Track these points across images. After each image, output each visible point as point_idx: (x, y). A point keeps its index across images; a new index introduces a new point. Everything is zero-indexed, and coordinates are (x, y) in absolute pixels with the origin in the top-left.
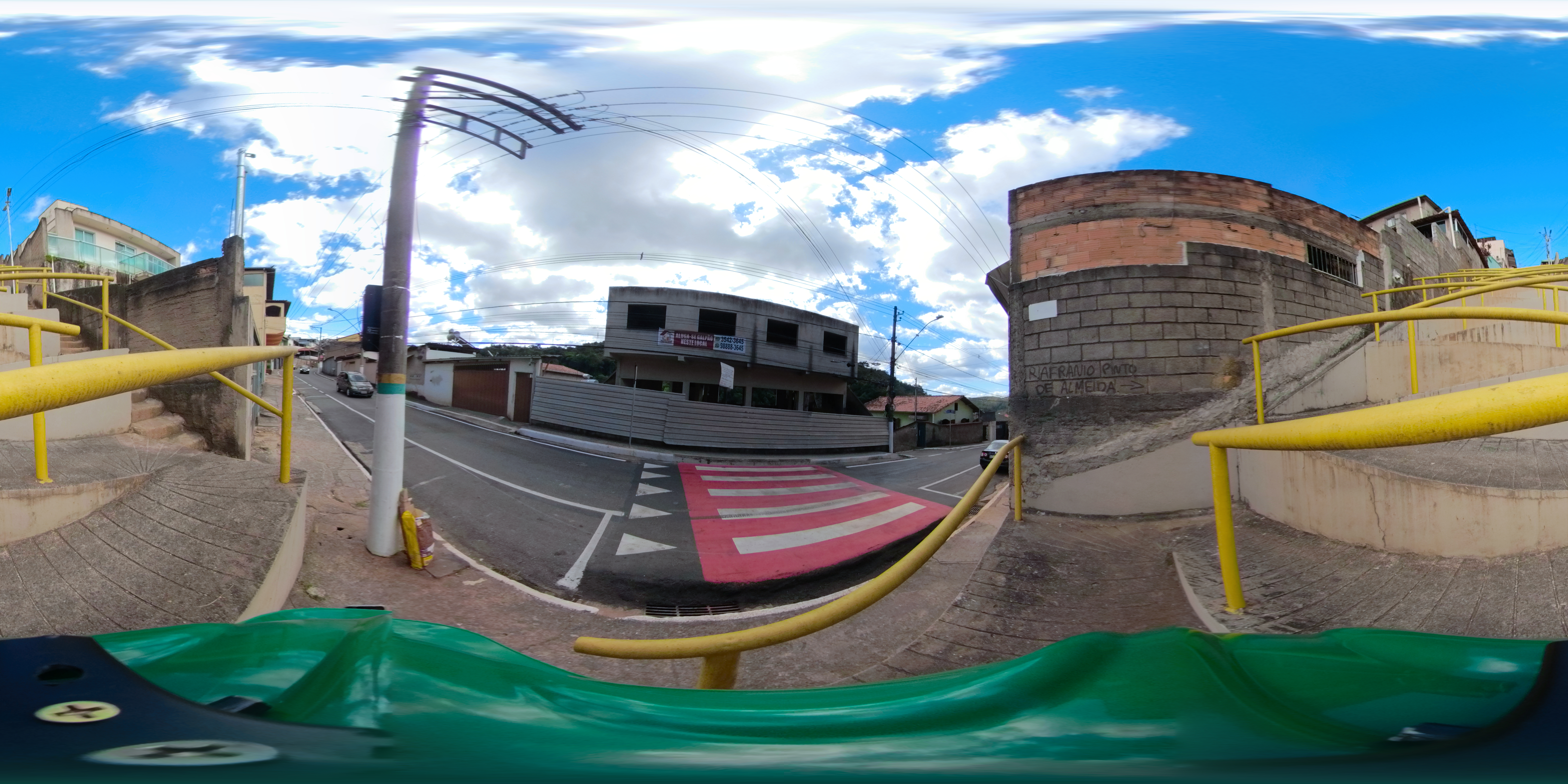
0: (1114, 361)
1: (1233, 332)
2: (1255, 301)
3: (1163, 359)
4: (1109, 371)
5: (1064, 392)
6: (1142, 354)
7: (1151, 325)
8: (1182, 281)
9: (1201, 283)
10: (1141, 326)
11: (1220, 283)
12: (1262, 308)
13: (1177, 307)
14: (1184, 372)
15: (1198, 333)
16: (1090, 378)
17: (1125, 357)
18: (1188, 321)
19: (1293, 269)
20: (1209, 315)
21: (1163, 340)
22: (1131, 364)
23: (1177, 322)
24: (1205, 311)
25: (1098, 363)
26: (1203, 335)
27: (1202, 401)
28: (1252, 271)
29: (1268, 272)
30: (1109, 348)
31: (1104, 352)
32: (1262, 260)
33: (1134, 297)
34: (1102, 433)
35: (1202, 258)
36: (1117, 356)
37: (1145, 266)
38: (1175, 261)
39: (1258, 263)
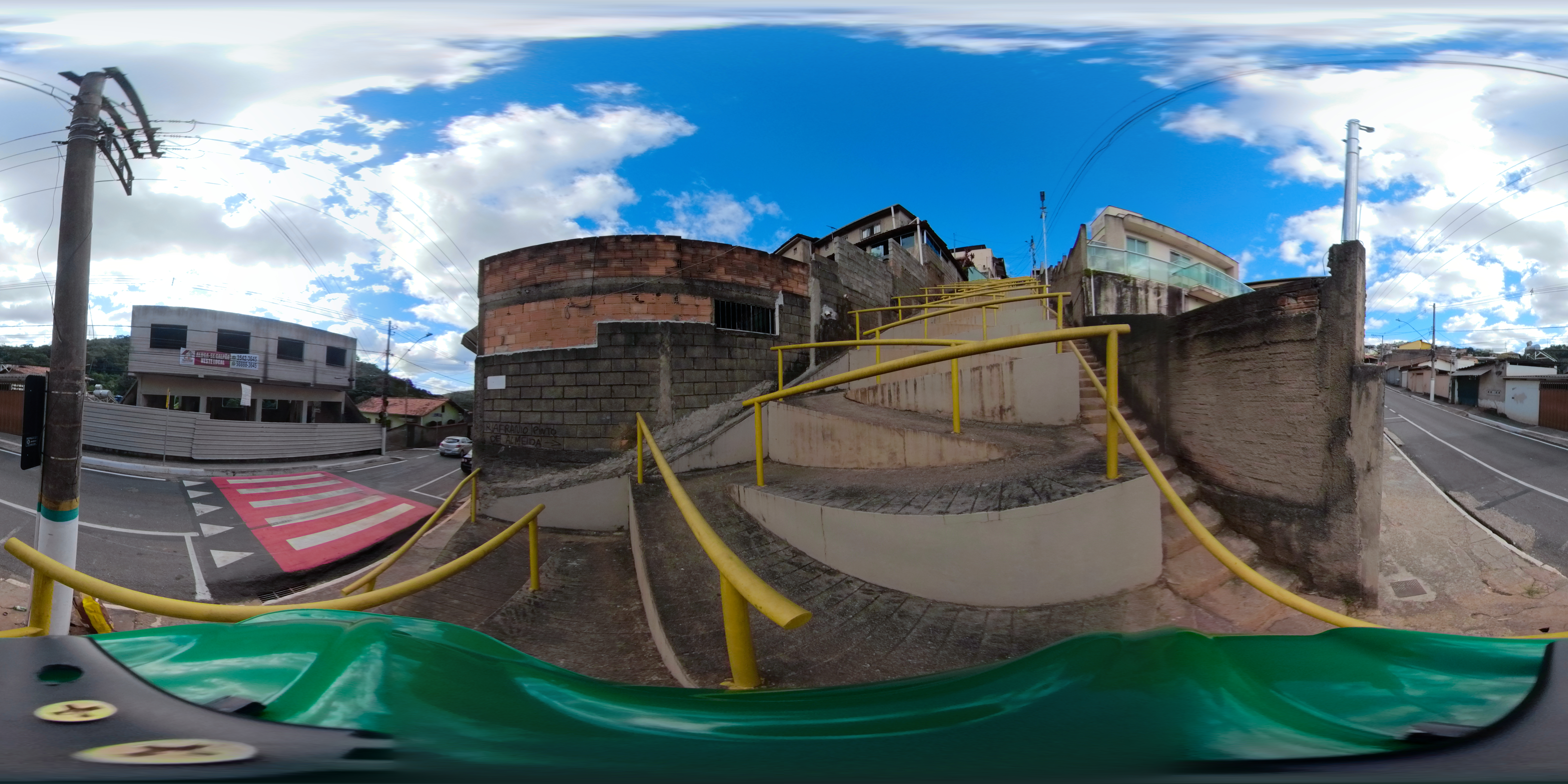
0: (541, 425)
1: (632, 405)
2: (653, 375)
3: (576, 426)
4: (538, 432)
5: (508, 442)
6: (560, 422)
7: (568, 400)
8: (592, 362)
9: (606, 364)
10: (560, 401)
11: (623, 361)
12: (659, 381)
13: (587, 386)
14: (590, 436)
15: (602, 406)
16: (525, 435)
17: (549, 422)
18: (595, 397)
19: (694, 335)
20: (612, 391)
21: (576, 412)
22: (553, 427)
23: (587, 398)
24: (609, 388)
25: (531, 425)
26: (606, 408)
28: (652, 345)
29: (668, 343)
30: (538, 416)
31: (534, 418)
32: (663, 332)
33: (557, 377)
34: (531, 472)
35: (610, 339)
36: (543, 422)
37: (566, 350)
38: (588, 344)
39: (658, 336)
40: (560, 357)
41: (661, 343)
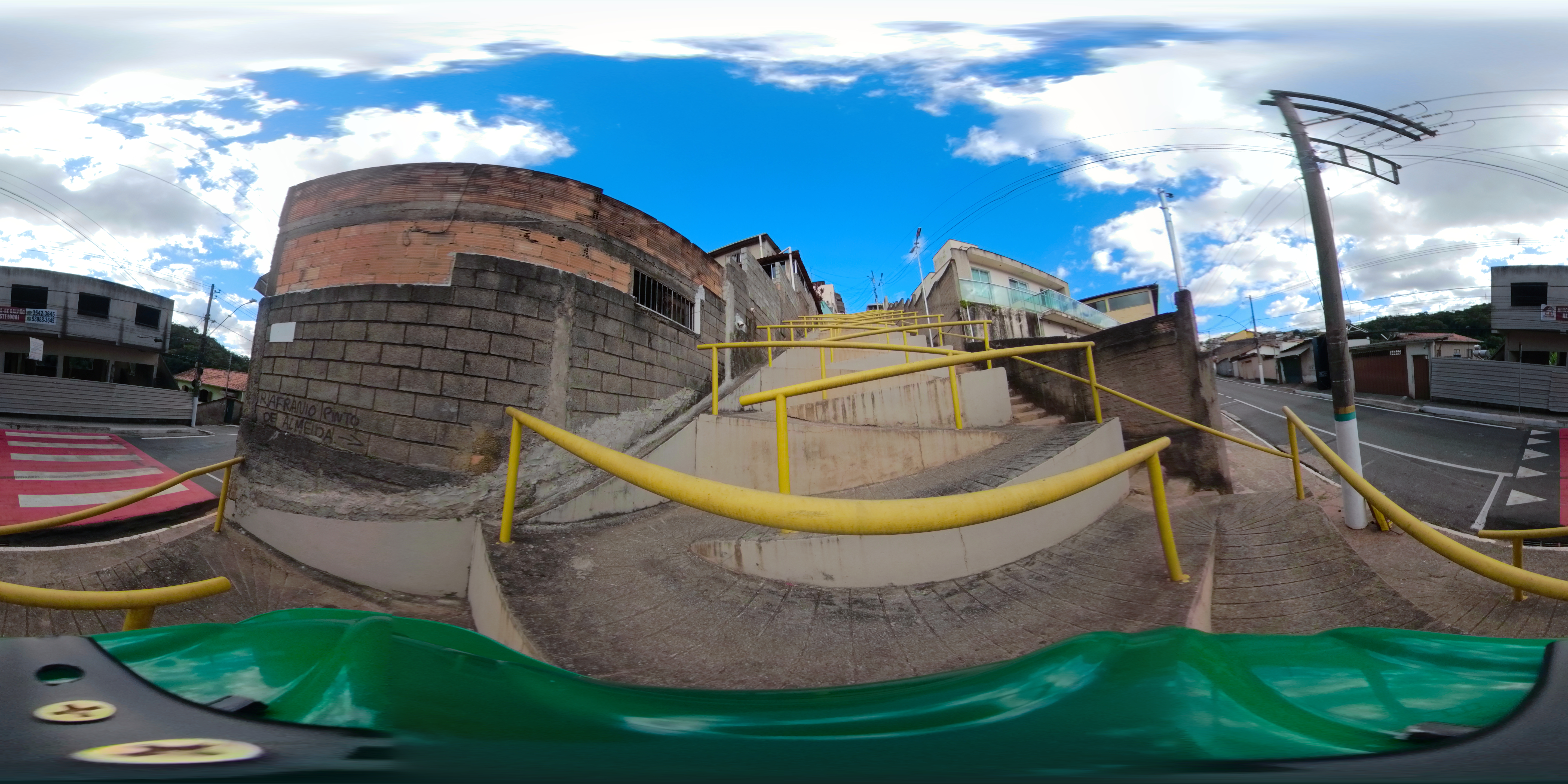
0: (337, 406)
2: (541, 346)
3: (393, 417)
4: (330, 418)
7: (387, 368)
8: (437, 310)
9: (462, 315)
12: (550, 357)
13: (423, 348)
14: (416, 439)
15: (445, 387)
16: (310, 419)
17: (348, 403)
18: (434, 368)
19: (608, 302)
20: (466, 362)
22: (354, 414)
23: (419, 369)
24: (462, 356)
25: (321, 403)
26: (451, 391)
27: (432, 483)
28: (545, 299)
29: (570, 302)
30: (334, 389)
31: (327, 392)
32: (564, 285)
33: (374, 327)
34: (309, 481)
35: (474, 279)
36: (341, 401)
37: (396, 285)
38: (436, 280)
39: (555, 290)
40: (384, 295)
41: (560, 300)
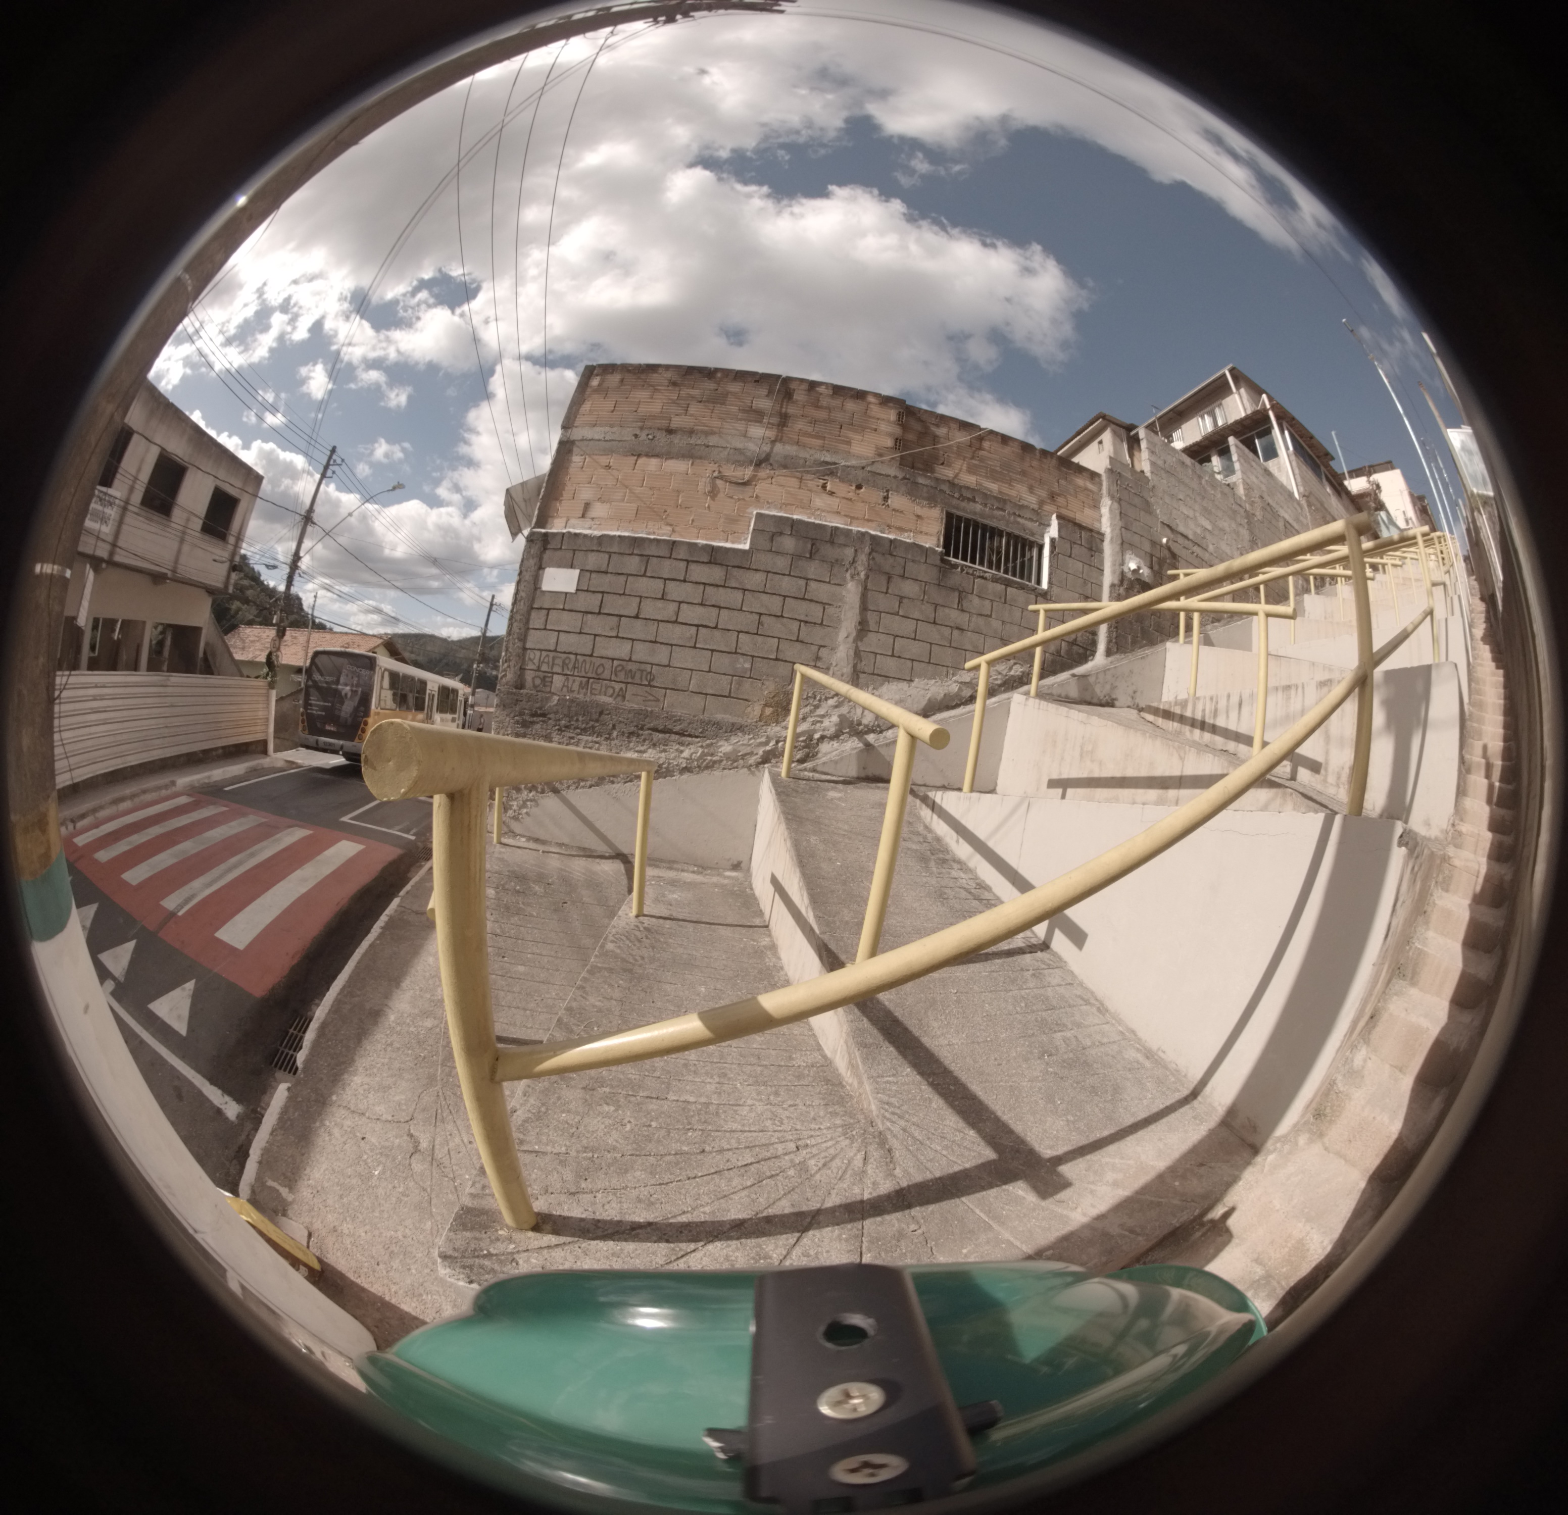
0: (630, 663)
1: (790, 651)
3: (689, 672)
4: (622, 676)
5: (565, 689)
6: (664, 661)
7: (684, 627)
8: (735, 572)
9: (759, 577)
12: (838, 621)
14: (712, 692)
15: (739, 644)
16: (598, 679)
17: (643, 660)
18: (731, 628)
20: (760, 623)
22: (649, 670)
24: (757, 617)
25: (610, 662)
26: (746, 649)
27: (726, 732)
28: (837, 563)
29: (862, 565)
30: (627, 646)
32: (856, 547)
33: (671, 585)
35: (772, 540)
36: (635, 658)
37: (696, 544)
38: (733, 542)
39: (849, 552)
40: (682, 553)
41: (852, 563)
